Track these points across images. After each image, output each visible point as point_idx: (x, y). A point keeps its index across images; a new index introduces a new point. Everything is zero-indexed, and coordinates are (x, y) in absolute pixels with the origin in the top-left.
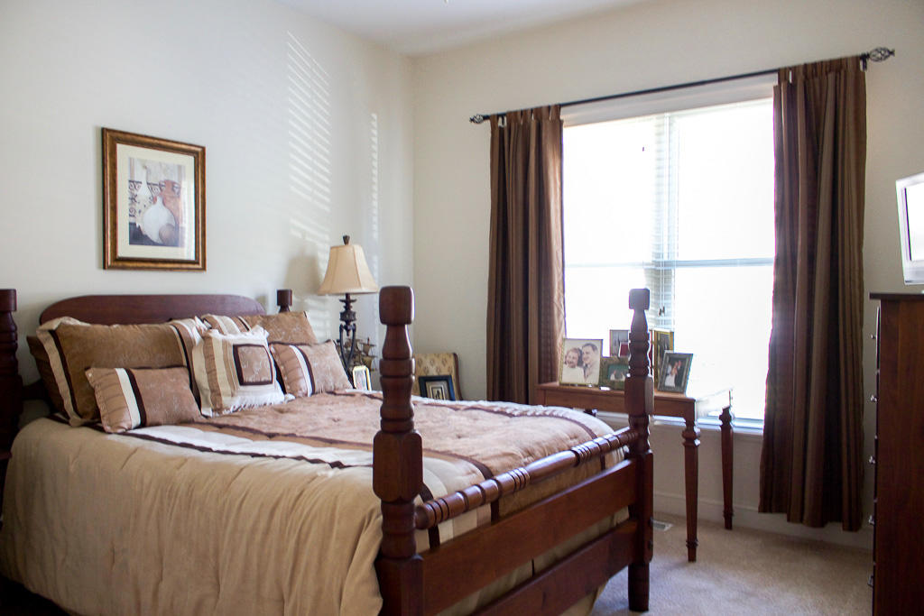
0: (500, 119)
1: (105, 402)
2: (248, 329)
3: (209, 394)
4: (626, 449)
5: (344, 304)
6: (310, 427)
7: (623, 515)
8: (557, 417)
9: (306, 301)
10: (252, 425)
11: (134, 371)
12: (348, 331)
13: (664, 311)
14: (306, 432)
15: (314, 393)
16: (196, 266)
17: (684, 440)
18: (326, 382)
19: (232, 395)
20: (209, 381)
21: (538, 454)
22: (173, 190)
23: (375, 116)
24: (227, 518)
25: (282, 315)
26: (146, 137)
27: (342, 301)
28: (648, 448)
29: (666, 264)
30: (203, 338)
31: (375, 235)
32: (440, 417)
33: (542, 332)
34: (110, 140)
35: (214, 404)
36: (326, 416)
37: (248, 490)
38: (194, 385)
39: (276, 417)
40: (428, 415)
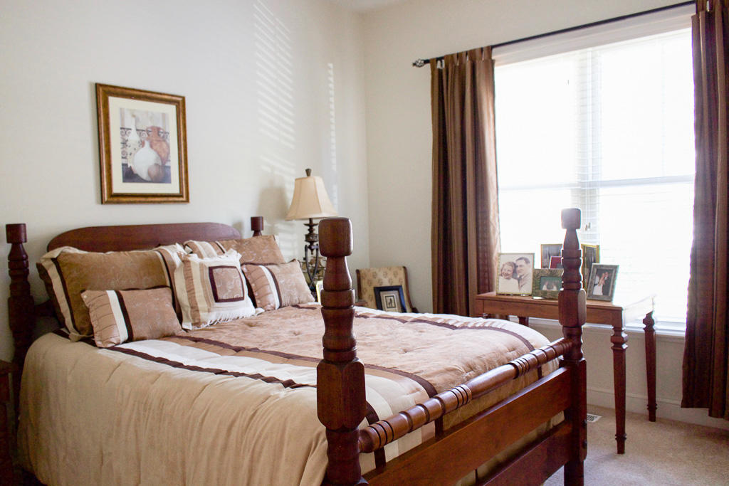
0: (439, 62)
1: (98, 320)
2: (224, 252)
3: (190, 309)
4: (561, 357)
5: (308, 228)
6: (273, 341)
7: (560, 418)
8: (495, 329)
9: (276, 225)
10: (223, 339)
11: (122, 292)
12: (312, 250)
13: (589, 227)
14: (268, 346)
15: (280, 307)
16: (181, 199)
17: (613, 345)
18: (291, 296)
19: (209, 311)
20: (189, 299)
21: (479, 368)
22: (159, 135)
23: (331, 65)
24: (192, 432)
25: (255, 238)
26: (134, 90)
27: (306, 225)
28: (581, 356)
29: (590, 184)
30: (183, 261)
31: (334, 168)
32: (388, 329)
33: (480, 247)
34: (103, 93)
35: (193, 319)
36: (288, 330)
37: (209, 407)
38: (176, 304)
39: (245, 330)
40: (378, 328)
